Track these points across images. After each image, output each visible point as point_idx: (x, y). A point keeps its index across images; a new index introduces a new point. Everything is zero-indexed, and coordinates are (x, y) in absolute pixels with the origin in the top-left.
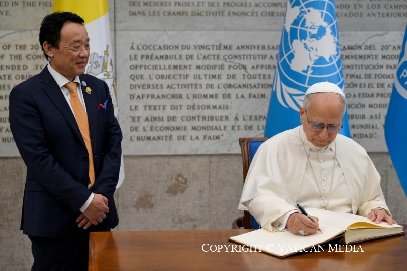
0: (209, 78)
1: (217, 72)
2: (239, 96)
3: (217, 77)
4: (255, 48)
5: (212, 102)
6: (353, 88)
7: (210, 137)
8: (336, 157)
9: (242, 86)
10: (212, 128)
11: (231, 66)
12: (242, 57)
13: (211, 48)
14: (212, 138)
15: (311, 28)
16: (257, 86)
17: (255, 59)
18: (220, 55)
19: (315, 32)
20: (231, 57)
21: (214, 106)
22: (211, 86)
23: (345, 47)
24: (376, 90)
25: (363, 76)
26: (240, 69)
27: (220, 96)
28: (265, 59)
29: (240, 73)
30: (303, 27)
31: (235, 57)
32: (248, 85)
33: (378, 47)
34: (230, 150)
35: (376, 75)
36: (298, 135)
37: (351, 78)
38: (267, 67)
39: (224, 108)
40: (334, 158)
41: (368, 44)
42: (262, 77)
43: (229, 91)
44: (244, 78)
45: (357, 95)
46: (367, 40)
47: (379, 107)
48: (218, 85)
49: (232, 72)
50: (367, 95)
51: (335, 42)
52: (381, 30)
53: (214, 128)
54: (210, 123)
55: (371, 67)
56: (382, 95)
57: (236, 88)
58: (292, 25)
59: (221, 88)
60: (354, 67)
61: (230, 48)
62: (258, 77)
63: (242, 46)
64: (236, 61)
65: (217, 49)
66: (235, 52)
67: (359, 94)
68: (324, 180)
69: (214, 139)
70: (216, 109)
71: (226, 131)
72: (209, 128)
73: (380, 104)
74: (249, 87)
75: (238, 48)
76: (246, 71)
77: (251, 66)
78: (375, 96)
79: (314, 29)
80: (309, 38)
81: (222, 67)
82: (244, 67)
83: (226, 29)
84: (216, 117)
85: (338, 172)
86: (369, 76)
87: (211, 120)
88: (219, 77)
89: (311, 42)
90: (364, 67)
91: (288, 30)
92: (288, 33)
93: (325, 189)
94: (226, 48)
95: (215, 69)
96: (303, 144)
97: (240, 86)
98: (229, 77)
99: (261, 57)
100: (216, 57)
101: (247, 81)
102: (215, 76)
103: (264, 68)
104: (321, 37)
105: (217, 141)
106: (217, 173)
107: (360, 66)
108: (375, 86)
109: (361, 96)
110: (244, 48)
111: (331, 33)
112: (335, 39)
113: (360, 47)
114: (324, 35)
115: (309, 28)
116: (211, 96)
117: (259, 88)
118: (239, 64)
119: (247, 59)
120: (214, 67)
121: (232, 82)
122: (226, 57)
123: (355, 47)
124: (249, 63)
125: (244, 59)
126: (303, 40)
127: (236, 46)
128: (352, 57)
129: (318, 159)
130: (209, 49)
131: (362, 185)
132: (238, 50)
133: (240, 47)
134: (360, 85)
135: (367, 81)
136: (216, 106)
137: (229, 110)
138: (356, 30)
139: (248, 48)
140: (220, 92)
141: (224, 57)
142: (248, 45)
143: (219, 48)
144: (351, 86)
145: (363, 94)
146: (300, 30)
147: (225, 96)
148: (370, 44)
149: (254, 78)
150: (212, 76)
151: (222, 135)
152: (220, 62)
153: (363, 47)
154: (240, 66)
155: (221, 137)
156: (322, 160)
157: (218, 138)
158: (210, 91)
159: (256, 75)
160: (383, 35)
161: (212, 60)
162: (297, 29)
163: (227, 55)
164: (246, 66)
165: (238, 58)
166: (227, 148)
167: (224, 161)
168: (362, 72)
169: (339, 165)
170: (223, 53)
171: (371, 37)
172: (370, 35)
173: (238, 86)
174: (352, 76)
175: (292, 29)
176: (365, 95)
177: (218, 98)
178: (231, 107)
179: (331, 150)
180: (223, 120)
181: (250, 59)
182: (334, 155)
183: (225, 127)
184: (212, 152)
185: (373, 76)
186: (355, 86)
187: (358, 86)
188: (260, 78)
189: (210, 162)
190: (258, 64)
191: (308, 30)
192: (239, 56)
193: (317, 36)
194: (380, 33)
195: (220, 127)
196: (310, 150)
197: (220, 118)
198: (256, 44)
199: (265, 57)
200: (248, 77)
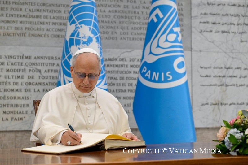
0: (16, 78)
1: (20, 74)
2: (36, 90)
3: (21, 77)
4: (46, 58)
5: (17, 94)
6: (112, 86)
7: (16, 119)
8: (97, 102)
9: (38, 84)
10: (17, 112)
11: (31, 70)
12: (38, 64)
13: (17, 57)
14: (17, 119)
15: (83, 38)
16: (48, 84)
17: (47, 66)
18: (23, 63)
19: (85, 40)
20: (30, 64)
21: (19, 97)
22: (17, 84)
23: (106, 59)
24: (127, 88)
25: (118, 78)
26: (37, 72)
27: (23, 91)
28: (53, 66)
29: (37, 75)
30: (78, 37)
31: (34, 64)
32: (42, 83)
33: (128, 59)
34: (30, 128)
35: (127, 78)
36: (70, 87)
37: (111, 79)
38: (55, 71)
39: (26, 99)
40: (96, 102)
41: (122, 57)
42: (51, 78)
43: (29, 87)
44: (39, 78)
45: (115, 91)
46: (120, 55)
47: (130, 99)
48: (22, 83)
49: (31, 74)
50: (122, 91)
51: (99, 47)
52: (130, 48)
53: (19, 112)
54: (16, 109)
55: (124, 72)
56: (131, 91)
57: (34, 85)
58: (71, 36)
59: (23, 85)
60: (113, 72)
61: (30, 58)
62: (49, 77)
63: (38, 57)
64: (34, 67)
65: (21, 58)
66: (33, 61)
67: (117, 90)
68: (89, 117)
69: (18, 120)
70: (20, 99)
71: (27, 115)
72: (15, 112)
73: (130, 97)
74: (43, 84)
75: (35, 58)
76: (41, 74)
77: (44, 70)
78: (127, 91)
79: (85, 38)
80: (81, 44)
81: (24, 71)
82: (40, 71)
83: (27, 45)
84: (20, 105)
85: (98, 111)
86: (123, 78)
87: (17, 107)
88: (22, 77)
89: (83, 47)
90: (119, 72)
91: (68, 40)
92: (68, 42)
93: (90, 122)
94: (27, 58)
95: (19, 72)
96: (74, 93)
97: (36, 84)
98: (29, 77)
99: (51, 65)
100: (20, 64)
101: (41, 81)
102: (20, 76)
103: (53, 72)
104: (90, 44)
105: (21, 121)
106: (21, 145)
107: (117, 72)
108: (127, 85)
109: (118, 91)
110: (39, 58)
111: (96, 41)
112: (98, 46)
113: (116, 59)
114: (91, 42)
115: (82, 38)
116: (17, 90)
117: (50, 85)
118: (36, 69)
119: (41, 65)
120: (19, 71)
121: (31, 81)
122: (27, 64)
123: (113, 59)
124: (43, 68)
125: (39, 65)
126: (78, 46)
127: (34, 57)
128: (111, 66)
129: (84, 103)
130: (15, 58)
131: (115, 121)
132: (35, 59)
133: (37, 57)
134: (117, 84)
135: (122, 82)
136: (20, 97)
137: (29, 100)
138: (113, 48)
139: (42, 58)
140: (23, 88)
141: (26, 64)
142: (42, 56)
143: (22, 57)
144: (111, 84)
145: (119, 90)
146: (76, 39)
147: (26, 90)
148: (123, 57)
149: (47, 79)
150: (18, 76)
151: (25, 117)
152: (23, 67)
153: (118, 59)
154: (37, 71)
155: (23, 119)
156: (87, 103)
157: (21, 119)
158: (16, 87)
159: (48, 76)
160: (130, 52)
161: (18, 66)
162: (73, 39)
163: (27, 63)
164: (41, 70)
165: (35, 65)
166: (28, 126)
167: (26, 136)
168: (118, 76)
169: (99, 107)
170: (25, 61)
171: (123, 53)
172: (123, 52)
173: (35, 83)
174: (112, 78)
175: (70, 39)
176: (120, 91)
177: (21, 92)
178: (31, 98)
179: (93, 97)
180: (25, 107)
181: (44, 65)
182: (95, 100)
183: (26, 112)
184: (18, 129)
185: (125, 78)
186: (114, 84)
187: (116, 84)
188: (50, 78)
189: (16, 136)
190: (49, 69)
191: (81, 39)
192: (36, 63)
193: (87, 43)
194: (129, 50)
195: (23, 111)
196: (79, 97)
197: (23, 105)
198: (47, 55)
199: (53, 64)
200: (42, 78)
